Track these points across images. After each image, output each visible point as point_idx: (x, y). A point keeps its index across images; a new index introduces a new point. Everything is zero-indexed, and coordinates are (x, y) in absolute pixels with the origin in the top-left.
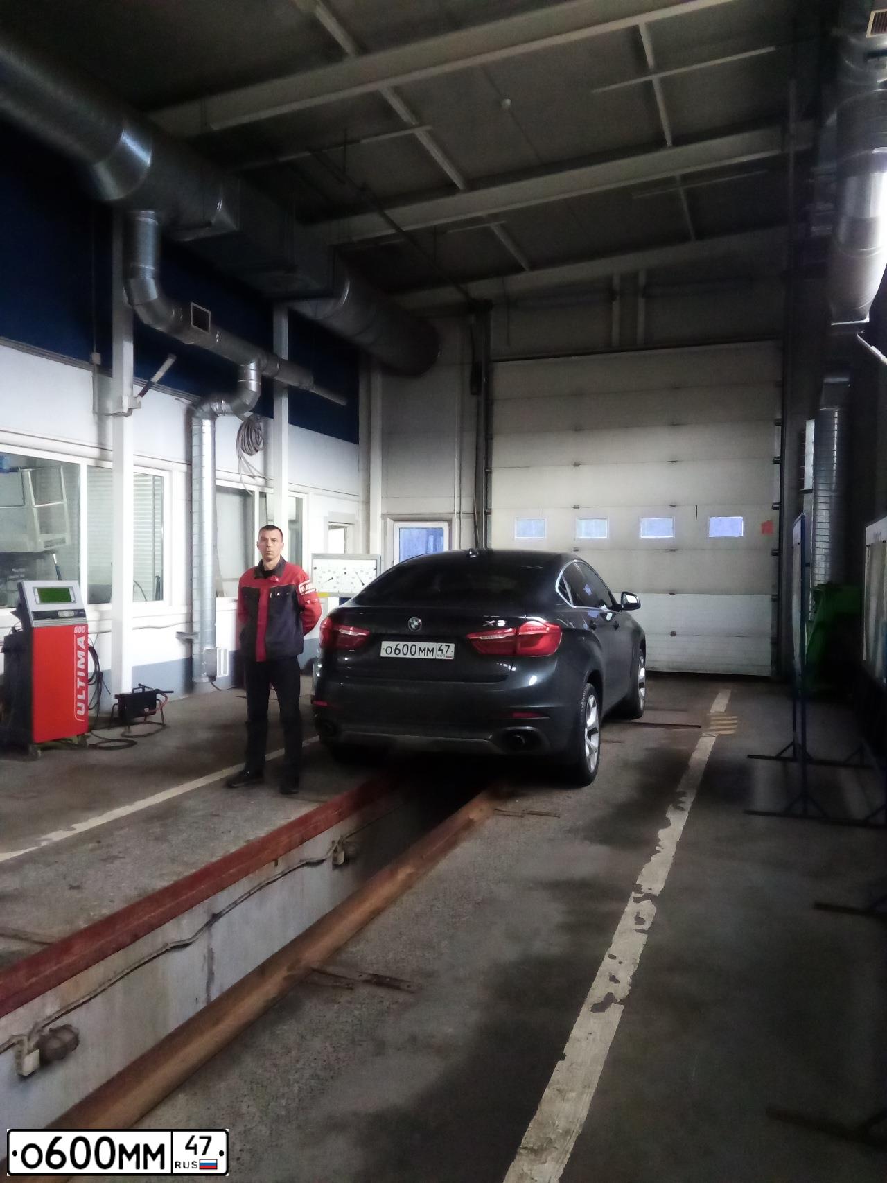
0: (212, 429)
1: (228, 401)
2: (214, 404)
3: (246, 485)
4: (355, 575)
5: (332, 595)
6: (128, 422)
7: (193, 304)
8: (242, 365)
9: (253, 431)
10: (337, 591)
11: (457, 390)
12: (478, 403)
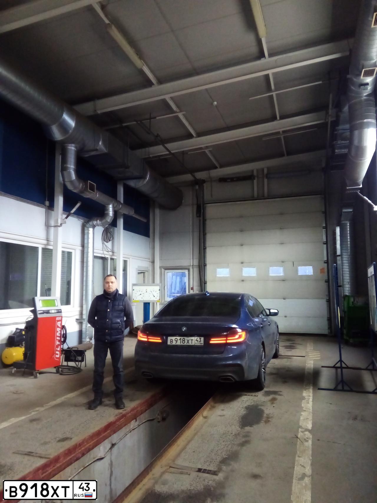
0: (93, 232)
1: (100, 221)
2: (94, 222)
3: (105, 255)
4: (151, 293)
5: (140, 301)
6: (60, 229)
7: (89, 181)
8: (107, 206)
9: (109, 233)
10: (143, 300)
11: (191, 216)
12: (200, 221)
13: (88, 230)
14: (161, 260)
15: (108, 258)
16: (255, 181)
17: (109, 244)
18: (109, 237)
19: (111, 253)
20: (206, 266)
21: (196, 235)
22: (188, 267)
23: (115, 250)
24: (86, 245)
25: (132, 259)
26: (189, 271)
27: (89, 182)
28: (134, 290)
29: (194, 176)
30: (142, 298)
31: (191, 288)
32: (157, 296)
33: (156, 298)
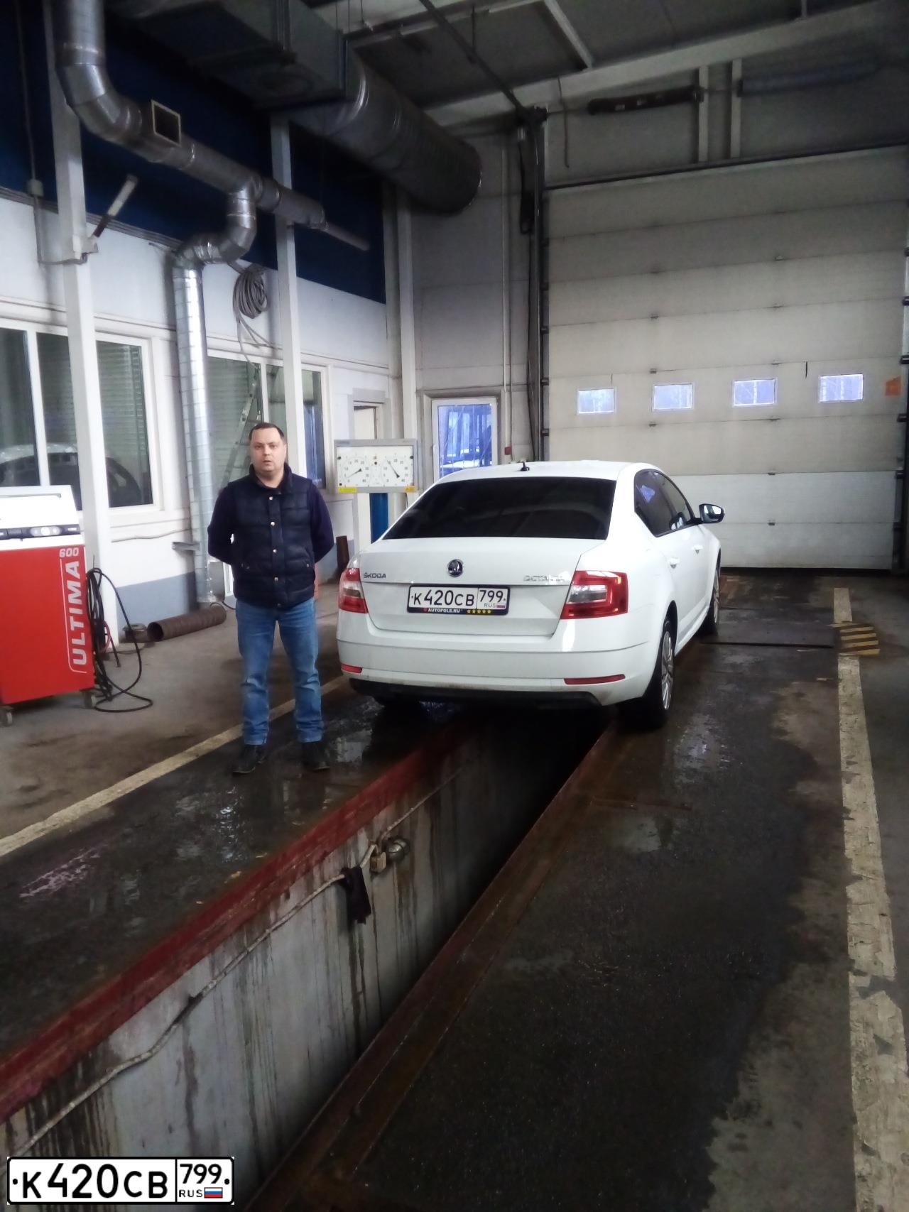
0: (197, 282)
1: (217, 244)
2: (199, 248)
3: (248, 357)
4: (388, 466)
5: (360, 490)
6: (83, 272)
7: (154, 103)
8: (230, 194)
9: (253, 286)
10: (367, 486)
11: (504, 228)
12: (531, 244)
13: (183, 277)
14: (422, 369)
15: (257, 365)
16: (703, 107)
17: (259, 324)
18: (256, 302)
19: (266, 351)
20: (547, 384)
21: (520, 290)
22: (496, 389)
23: (279, 340)
24: (180, 324)
25: (335, 367)
26: (499, 401)
27: (156, 107)
28: (340, 458)
29: (511, 98)
30: (364, 481)
31: (506, 449)
32: (406, 475)
33: (403, 481)
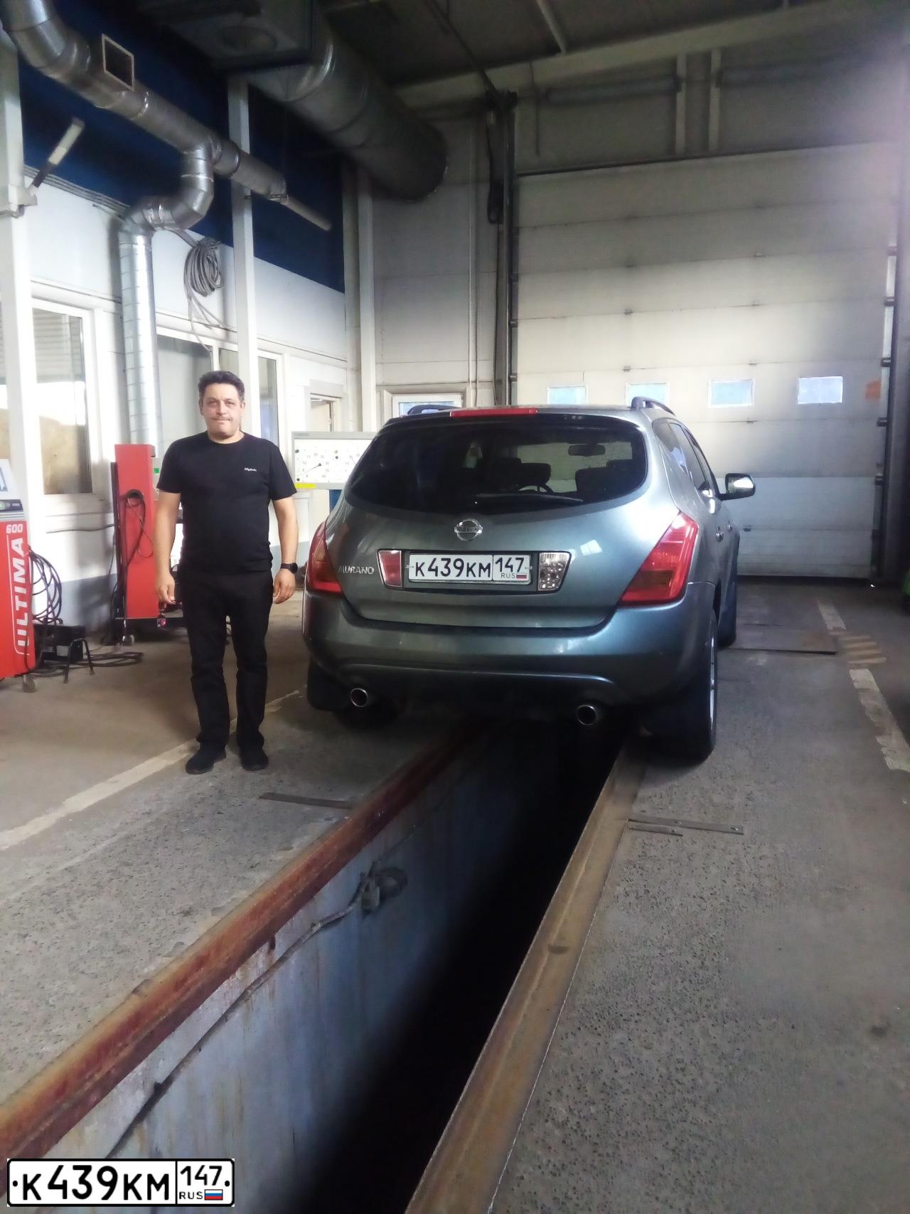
0: (147, 249)
1: (166, 208)
2: (148, 211)
3: (201, 338)
4: (350, 460)
5: (320, 486)
6: (19, 226)
7: (104, 38)
8: (186, 152)
9: (206, 263)
10: (327, 482)
11: (471, 219)
12: (499, 233)
14: (382, 363)
15: (209, 347)
16: (681, 98)
17: (212, 302)
19: (219, 333)
20: (516, 380)
21: (489, 283)
22: (462, 387)
23: (233, 323)
24: (126, 295)
25: (291, 355)
27: (107, 43)
28: (297, 451)
29: (486, 81)
30: (323, 476)
